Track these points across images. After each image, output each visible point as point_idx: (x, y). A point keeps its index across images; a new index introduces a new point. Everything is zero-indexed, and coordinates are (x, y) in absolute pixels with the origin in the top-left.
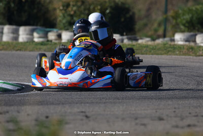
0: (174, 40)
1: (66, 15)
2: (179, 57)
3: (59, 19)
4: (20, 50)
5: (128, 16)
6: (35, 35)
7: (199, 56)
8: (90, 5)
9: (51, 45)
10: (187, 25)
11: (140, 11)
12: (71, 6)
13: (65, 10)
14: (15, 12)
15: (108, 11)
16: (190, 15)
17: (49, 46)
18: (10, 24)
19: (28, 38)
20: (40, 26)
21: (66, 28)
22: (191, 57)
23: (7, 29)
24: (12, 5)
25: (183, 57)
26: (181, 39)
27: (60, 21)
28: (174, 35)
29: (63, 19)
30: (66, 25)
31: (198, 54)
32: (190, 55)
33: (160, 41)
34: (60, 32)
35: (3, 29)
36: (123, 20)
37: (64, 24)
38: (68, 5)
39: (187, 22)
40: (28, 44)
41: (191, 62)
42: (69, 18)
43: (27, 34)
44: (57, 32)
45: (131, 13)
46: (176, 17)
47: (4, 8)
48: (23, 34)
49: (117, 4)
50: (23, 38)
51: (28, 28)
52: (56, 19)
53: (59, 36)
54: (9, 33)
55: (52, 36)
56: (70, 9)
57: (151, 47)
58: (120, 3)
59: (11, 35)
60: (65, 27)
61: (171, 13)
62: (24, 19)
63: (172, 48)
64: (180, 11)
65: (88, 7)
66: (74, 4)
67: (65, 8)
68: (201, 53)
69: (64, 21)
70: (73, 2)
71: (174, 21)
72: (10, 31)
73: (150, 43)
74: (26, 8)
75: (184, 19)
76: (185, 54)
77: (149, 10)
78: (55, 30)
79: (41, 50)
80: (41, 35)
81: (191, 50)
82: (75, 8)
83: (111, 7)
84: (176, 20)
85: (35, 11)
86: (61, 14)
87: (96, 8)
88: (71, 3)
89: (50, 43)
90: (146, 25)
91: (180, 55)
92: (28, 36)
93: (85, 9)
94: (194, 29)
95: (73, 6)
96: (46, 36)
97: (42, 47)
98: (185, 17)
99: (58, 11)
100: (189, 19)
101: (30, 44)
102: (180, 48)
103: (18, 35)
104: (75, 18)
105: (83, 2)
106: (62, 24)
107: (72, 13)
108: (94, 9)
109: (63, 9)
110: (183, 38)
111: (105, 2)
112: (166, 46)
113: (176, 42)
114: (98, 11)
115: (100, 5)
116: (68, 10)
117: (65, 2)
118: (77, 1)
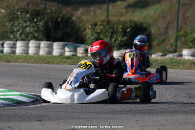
0: (181, 55)
1: (94, 33)
2: (182, 70)
3: (89, 35)
4: (48, 63)
6: (67, 49)
8: (114, 25)
10: (194, 42)
11: (159, 29)
12: (98, 25)
13: (93, 29)
14: (52, 30)
15: (129, 30)
17: (73, 60)
18: (48, 40)
19: (59, 52)
20: (72, 42)
22: (193, 71)
23: (43, 44)
24: (50, 24)
25: (186, 71)
26: (187, 54)
27: (89, 38)
28: (182, 52)
29: (91, 36)
30: (94, 41)
32: (192, 69)
33: (170, 56)
34: (87, 47)
35: (40, 44)
37: (92, 40)
38: (96, 25)
39: (194, 40)
40: (56, 58)
41: (192, 76)
42: (96, 35)
43: (60, 49)
44: (85, 47)
45: (148, 32)
46: (185, 35)
47: (43, 26)
48: (57, 48)
49: (137, 24)
50: (56, 52)
51: (61, 43)
52: (84, 36)
53: (86, 51)
54: (44, 47)
55: (80, 51)
56: (97, 28)
57: (160, 62)
58: (139, 23)
59: (47, 49)
61: (182, 32)
62: (59, 36)
63: (177, 63)
64: (189, 31)
65: (112, 26)
66: (101, 23)
67: (93, 27)
69: (92, 38)
70: (100, 22)
71: (184, 38)
72: (46, 46)
73: (159, 58)
74: (61, 26)
75: (192, 37)
76: (187, 68)
77: (167, 28)
78: (83, 46)
80: (71, 49)
81: (193, 65)
82: (101, 27)
83: (131, 26)
84: (185, 38)
85: (69, 29)
86: (90, 32)
87: (119, 28)
88: (98, 23)
89: (74, 57)
90: (164, 40)
91: (183, 69)
92: (61, 50)
93: (109, 29)
95: (100, 25)
96: (75, 51)
97: (67, 60)
98: (192, 36)
99: (87, 29)
101: (57, 58)
102: (184, 63)
103: (53, 49)
104: (101, 36)
105: (108, 22)
106: (90, 40)
107: (99, 31)
108: (117, 28)
109: (92, 28)
110: (189, 53)
111: (126, 22)
112: (173, 61)
113: (184, 57)
114: (121, 30)
115: (122, 25)
116: (95, 29)
117: (93, 22)
118: (103, 21)
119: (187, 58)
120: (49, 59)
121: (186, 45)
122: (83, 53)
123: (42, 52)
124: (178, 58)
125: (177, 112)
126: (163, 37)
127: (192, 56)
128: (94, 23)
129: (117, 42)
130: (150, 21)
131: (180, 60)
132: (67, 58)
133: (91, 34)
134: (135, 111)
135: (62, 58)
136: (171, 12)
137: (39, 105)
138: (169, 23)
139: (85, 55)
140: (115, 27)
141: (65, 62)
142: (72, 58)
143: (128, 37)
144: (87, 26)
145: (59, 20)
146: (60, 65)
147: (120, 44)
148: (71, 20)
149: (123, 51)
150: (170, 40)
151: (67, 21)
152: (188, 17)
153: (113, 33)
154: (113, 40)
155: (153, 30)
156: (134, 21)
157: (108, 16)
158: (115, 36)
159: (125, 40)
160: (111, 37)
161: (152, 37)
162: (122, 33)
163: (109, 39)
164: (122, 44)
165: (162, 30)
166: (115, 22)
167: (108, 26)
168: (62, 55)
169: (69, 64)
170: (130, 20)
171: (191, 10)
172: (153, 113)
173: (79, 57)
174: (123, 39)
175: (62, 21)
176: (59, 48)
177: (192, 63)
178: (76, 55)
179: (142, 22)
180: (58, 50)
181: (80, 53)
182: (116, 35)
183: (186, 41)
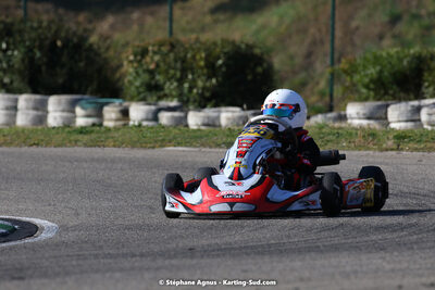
0: (343, 118)
1: (140, 71)
3: (130, 78)
4: (37, 145)
5: (259, 70)
6: (79, 111)
7: (387, 150)
9: (98, 132)
10: (372, 86)
11: (292, 58)
12: (151, 54)
13: (139, 62)
14: (44, 68)
15: (220, 62)
16: (378, 68)
17: (94, 136)
18: (35, 92)
19: (61, 117)
20: (91, 94)
21: (142, 96)
22: (371, 152)
23: (24, 100)
24: (38, 54)
25: (356, 153)
26: (358, 113)
27: (130, 83)
28: (345, 110)
29: (135, 78)
30: (141, 90)
31: (384, 146)
32: (369, 149)
33: (319, 119)
34: (126, 104)
35: (16, 101)
36: (249, 77)
37: (137, 88)
38: (144, 52)
39: (372, 81)
40: (54, 132)
42: (146, 77)
43: (63, 111)
44: (121, 104)
45: (265, 65)
46: (351, 71)
47: (23, 60)
48: (55, 109)
49: (239, 47)
50: (55, 118)
51: (65, 98)
52: (119, 80)
53: (125, 113)
54: (27, 108)
55: (110, 114)
56: (148, 59)
58: (243, 46)
59: (33, 113)
60: (139, 93)
61: (344, 65)
62: (60, 81)
63: (334, 135)
64: (358, 61)
65: (182, 55)
66: (156, 49)
67: (139, 58)
68: (390, 143)
69: (137, 83)
70: (154, 45)
71: (348, 79)
72: (31, 104)
74: (64, 59)
75: (366, 75)
76: (358, 148)
77: (309, 55)
78: (117, 102)
79: (79, 143)
80: (90, 111)
81: (370, 139)
82: (157, 58)
84: (352, 77)
85: (82, 64)
86: (131, 70)
87: (198, 57)
88: (150, 48)
90: (303, 84)
91: (349, 148)
92: (65, 114)
93: (176, 61)
94: (386, 93)
95: (155, 53)
96: (99, 114)
97: (80, 137)
98: (369, 72)
99: (125, 63)
100: (375, 76)
101: (58, 133)
102: (351, 134)
103: (47, 112)
104: (158, 77)
105: (172, 46)
106: (133, 89)
107: (152, 66)
108: (194, 57)
109: (135, 60)
110: (362, 112)
111: (215, 44)
112: (324, 130)
113: (349, 121)
114: (202, 63)
115: (205, 50)
116: (144, 61)
117: (138, 46)
118: (161, 44)
119: (356, 122)
120: (38, 134)
121: (353, 94)
122: (117, 120)
123: (22, 120)
124: (337, 125)
125: (336, 248)
126: (302, 76)
127: (369, 118)
128: (139, 50)
129: (195, 91)
130: (270, 41)
131: (340, 128)
132: (81, 132)
133: (134, 74)
134: (241, 248)
135: (69, 132)
136: (316, 19)
137: (18, 242)
138: (314, 43)
139: (121, 123)
140: (189, 55)
141: (76, 141)
142: (92, 132)
143: (220, 79)
144: (124, 55)
145: (59, 43)
146: (64, 149)
147: (202, 95)
148: (87, 45)
149: (209, 112)
150: (318, 83)
151: (78, 47)
152: (357, 28)
153: (184, 71)
154: (186, 85)
155: (277, 62)
156: (233, 43)
157: (171, 33)
158: (190, 77)
159: (214, 86)
160: (181, 81)
161: (276, 77)
162: (205, 71)
163: (175, 84)
164: (207, 94)
165: (299, 60)
166: (187, 46)
167: (172, 55)
168: (68, 125)
169: (86, 145)
170: (223, 40)
171: (363, 13)
172: (281, 252)
173: (108, 130)
174: (208, 84)
175: (65, 46)
176: (61, 108)
177: (369, 135)
178: (101, 125)
179: (251, 42)
180: (58, 114)
181: (111, 120)
182: (193, 74)
183: (354, 85)
